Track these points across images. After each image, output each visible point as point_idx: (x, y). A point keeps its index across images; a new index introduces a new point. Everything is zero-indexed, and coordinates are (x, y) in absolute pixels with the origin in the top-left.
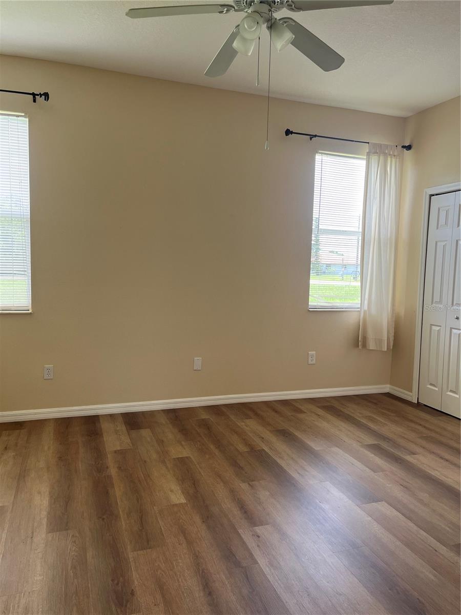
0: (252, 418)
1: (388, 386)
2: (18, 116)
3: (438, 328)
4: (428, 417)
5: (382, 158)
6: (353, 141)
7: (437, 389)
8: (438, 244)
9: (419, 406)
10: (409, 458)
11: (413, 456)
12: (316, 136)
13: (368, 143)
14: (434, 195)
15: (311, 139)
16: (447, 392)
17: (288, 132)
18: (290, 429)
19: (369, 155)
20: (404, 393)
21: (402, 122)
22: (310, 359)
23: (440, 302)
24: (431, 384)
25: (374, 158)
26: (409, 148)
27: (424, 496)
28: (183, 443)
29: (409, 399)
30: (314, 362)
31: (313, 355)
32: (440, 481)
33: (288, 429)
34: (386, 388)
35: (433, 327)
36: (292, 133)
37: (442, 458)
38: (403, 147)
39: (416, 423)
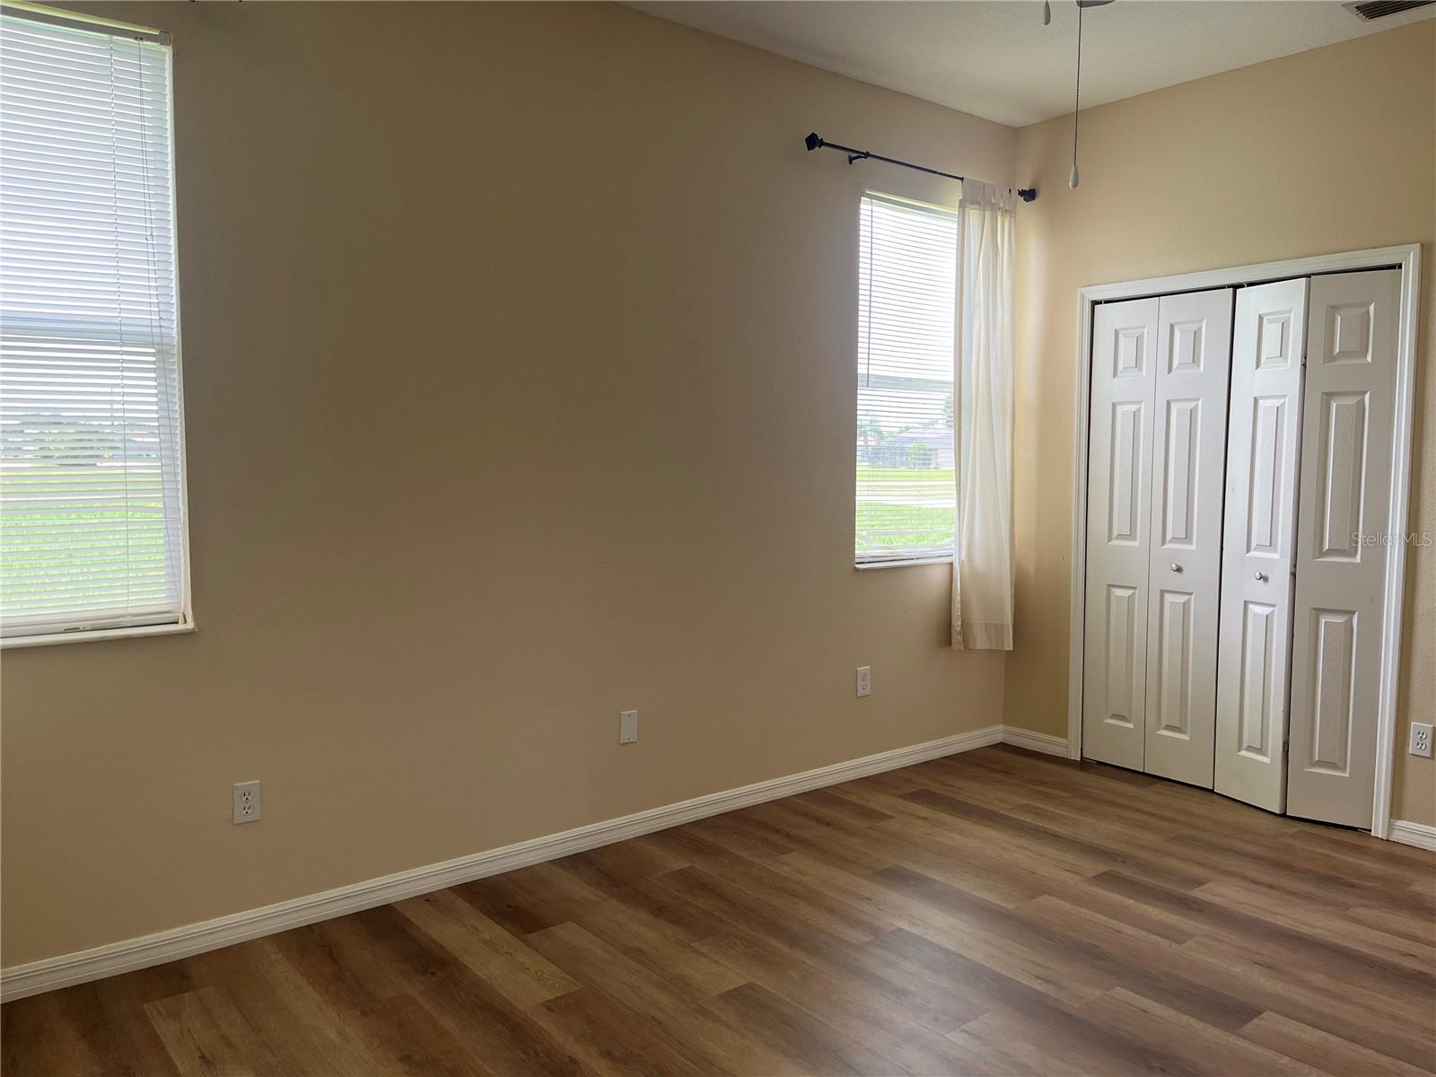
0: (793, 850)
1: (1001, 727)
2: (139, 37)
3: (1127, 593)
4: (1132, 790)
5: (988, 214)
6: (935, 172)
7: (1131, 726)
8: (1119, 408)
9: (1085, 764)
10: (1198, 893)
11: (1202, 887)
12: (867, 155)
13: (962, 179)
14: (1100, 303)
15: (851, 160)
16: (1158, 730)
17: (813, 141)
18: (902, 865)
19: (964, 207)
20: (1040, 740)
21: (1013, 135)
22: (860, 683)
23: (1131, 535)
24: (1115, 716)
25: (973, 215)
26: (1029, 195)
27: (1318, 979)
28: (695, 945)
29: (1059, 752)
30: (868, 691)
31: (865, 675)
32: (1310, 938)
33: (898, 865)
34: (997, 733)
35: (1114, 590)
36: (822, 143)
37: (1255, 882)
38: (1022, 193)
39: (1128, 808)
